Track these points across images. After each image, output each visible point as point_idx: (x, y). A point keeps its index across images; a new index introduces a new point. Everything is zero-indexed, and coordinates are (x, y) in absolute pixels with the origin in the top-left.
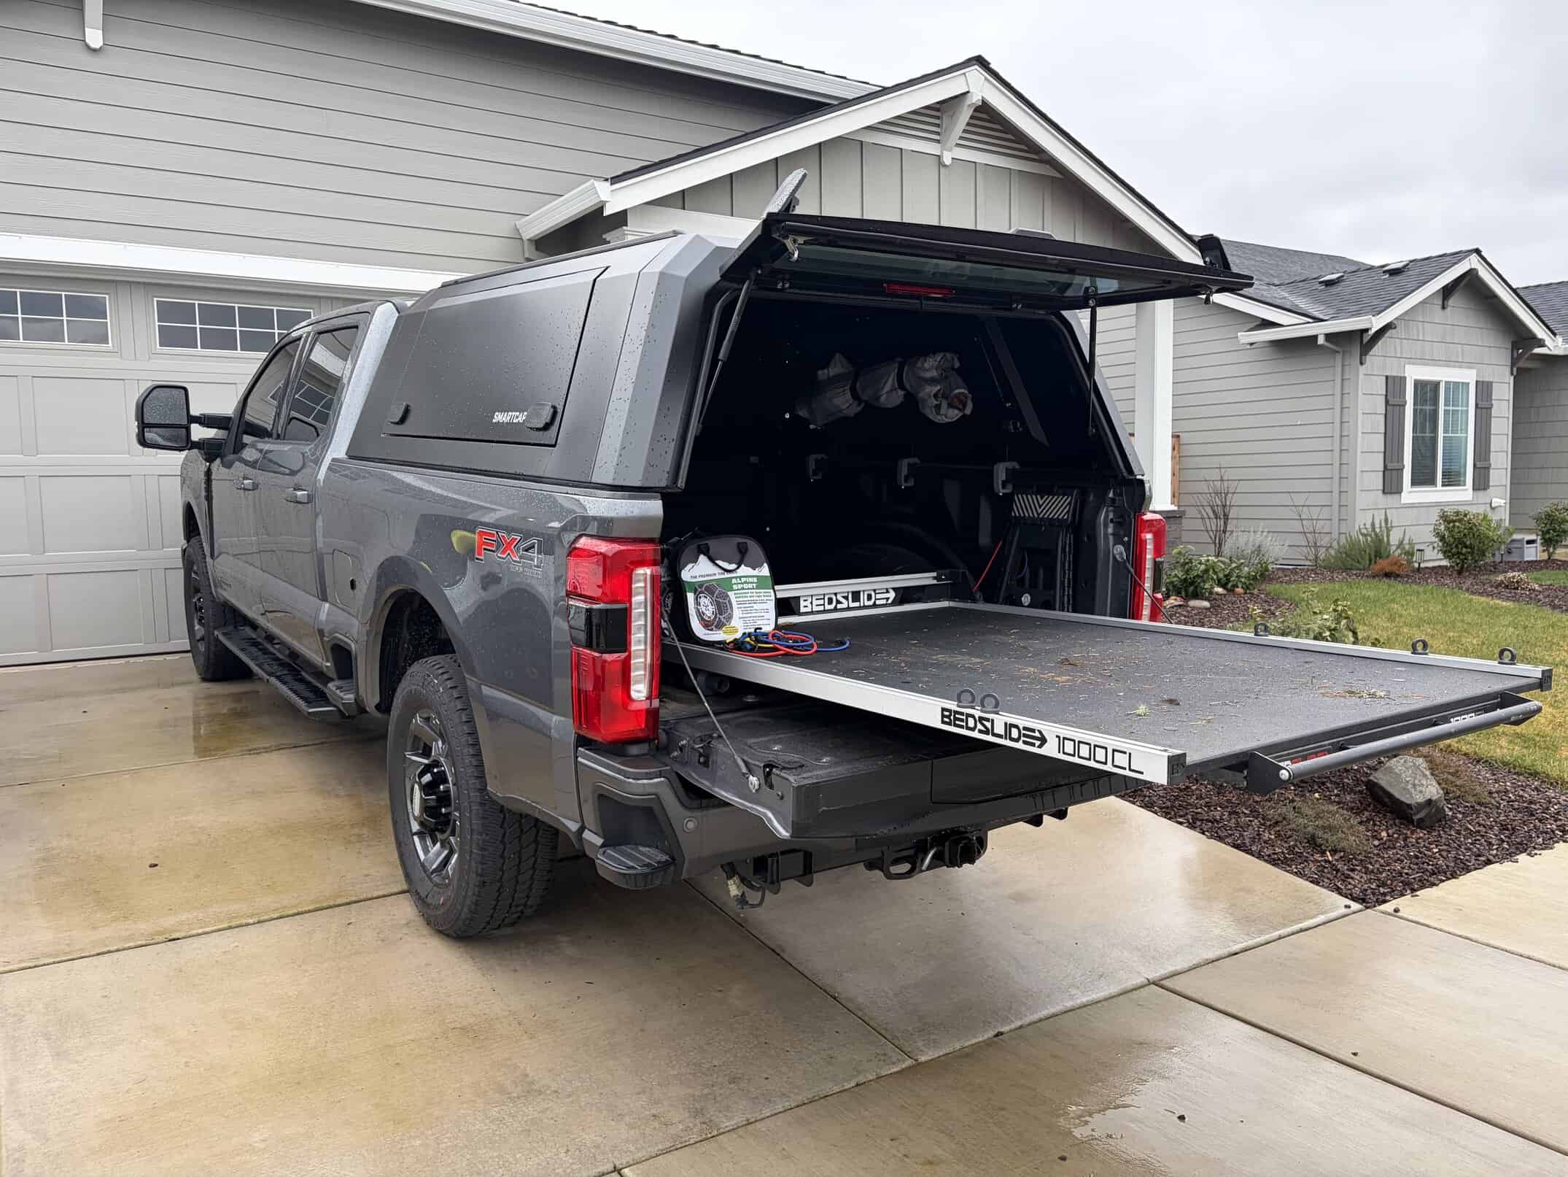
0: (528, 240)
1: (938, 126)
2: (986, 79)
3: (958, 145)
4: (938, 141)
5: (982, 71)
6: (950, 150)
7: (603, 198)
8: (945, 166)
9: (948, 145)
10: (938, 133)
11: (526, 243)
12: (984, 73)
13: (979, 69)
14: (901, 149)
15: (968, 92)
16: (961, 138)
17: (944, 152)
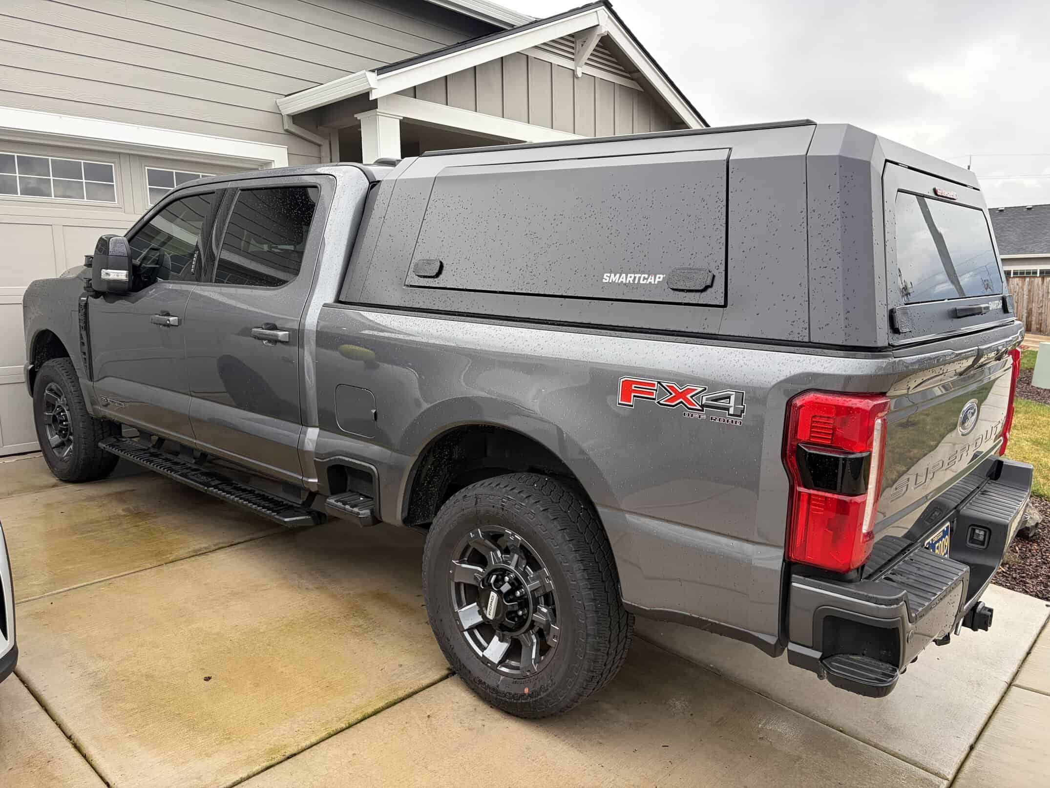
0: (287, 115)
1: (573, 48)
2: (609, 17)
3: (586, 64)
4: (573, 59)
5: (607, 11)
6: (581, 67)
7: (372, 86)
8: (578, 78)
9: (580, 64)
10: (573, 54)
11: (285, 118)
12: (608, 13)
13: (605, 8)
14: (551, 63)
15: (598, 25)
16: (589, 59)
17: (578, 68)
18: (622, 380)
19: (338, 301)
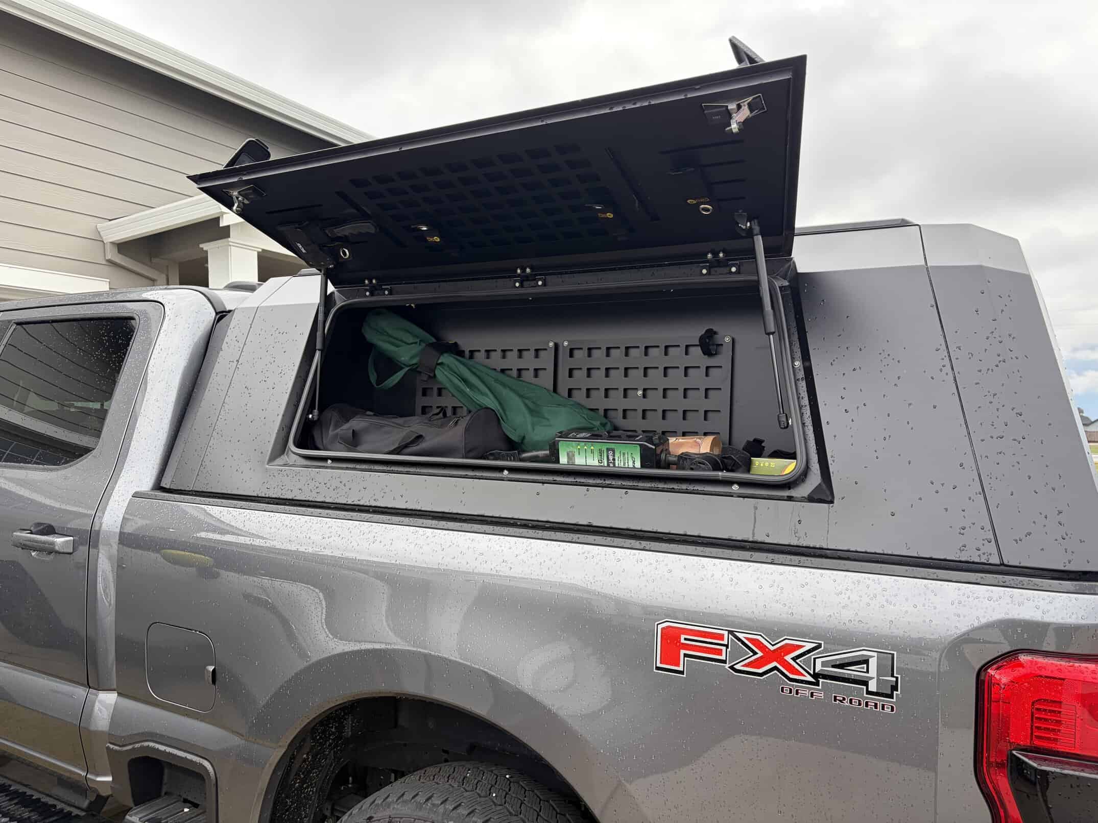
0: (111, 242)
7: (223, 210)
11: (108, 247)
18: (660, 627)
19: (158, 487)
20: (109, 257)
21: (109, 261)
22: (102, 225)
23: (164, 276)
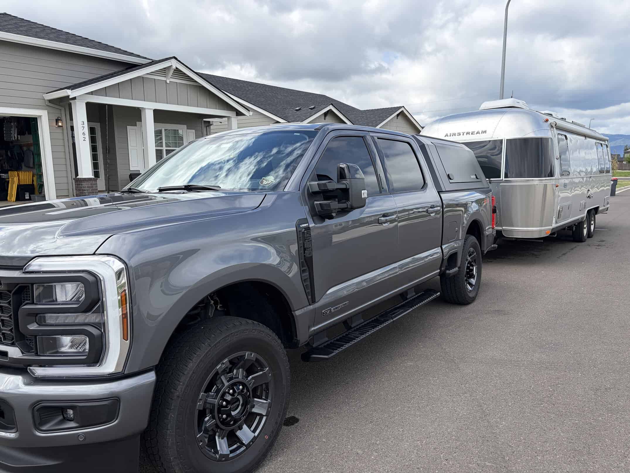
0: (47, 100)
2: (177, 62)
3: (171, 78)
7: (69, 94)
8: (168, 83)
9: (168, 78)
10: (165, 75)
13: (174, 59)
14: (154, 79)
15: (172, 65)
20: (46, 104)
21: (47, 105)
22: (45, 95)
23: (64, 108)
